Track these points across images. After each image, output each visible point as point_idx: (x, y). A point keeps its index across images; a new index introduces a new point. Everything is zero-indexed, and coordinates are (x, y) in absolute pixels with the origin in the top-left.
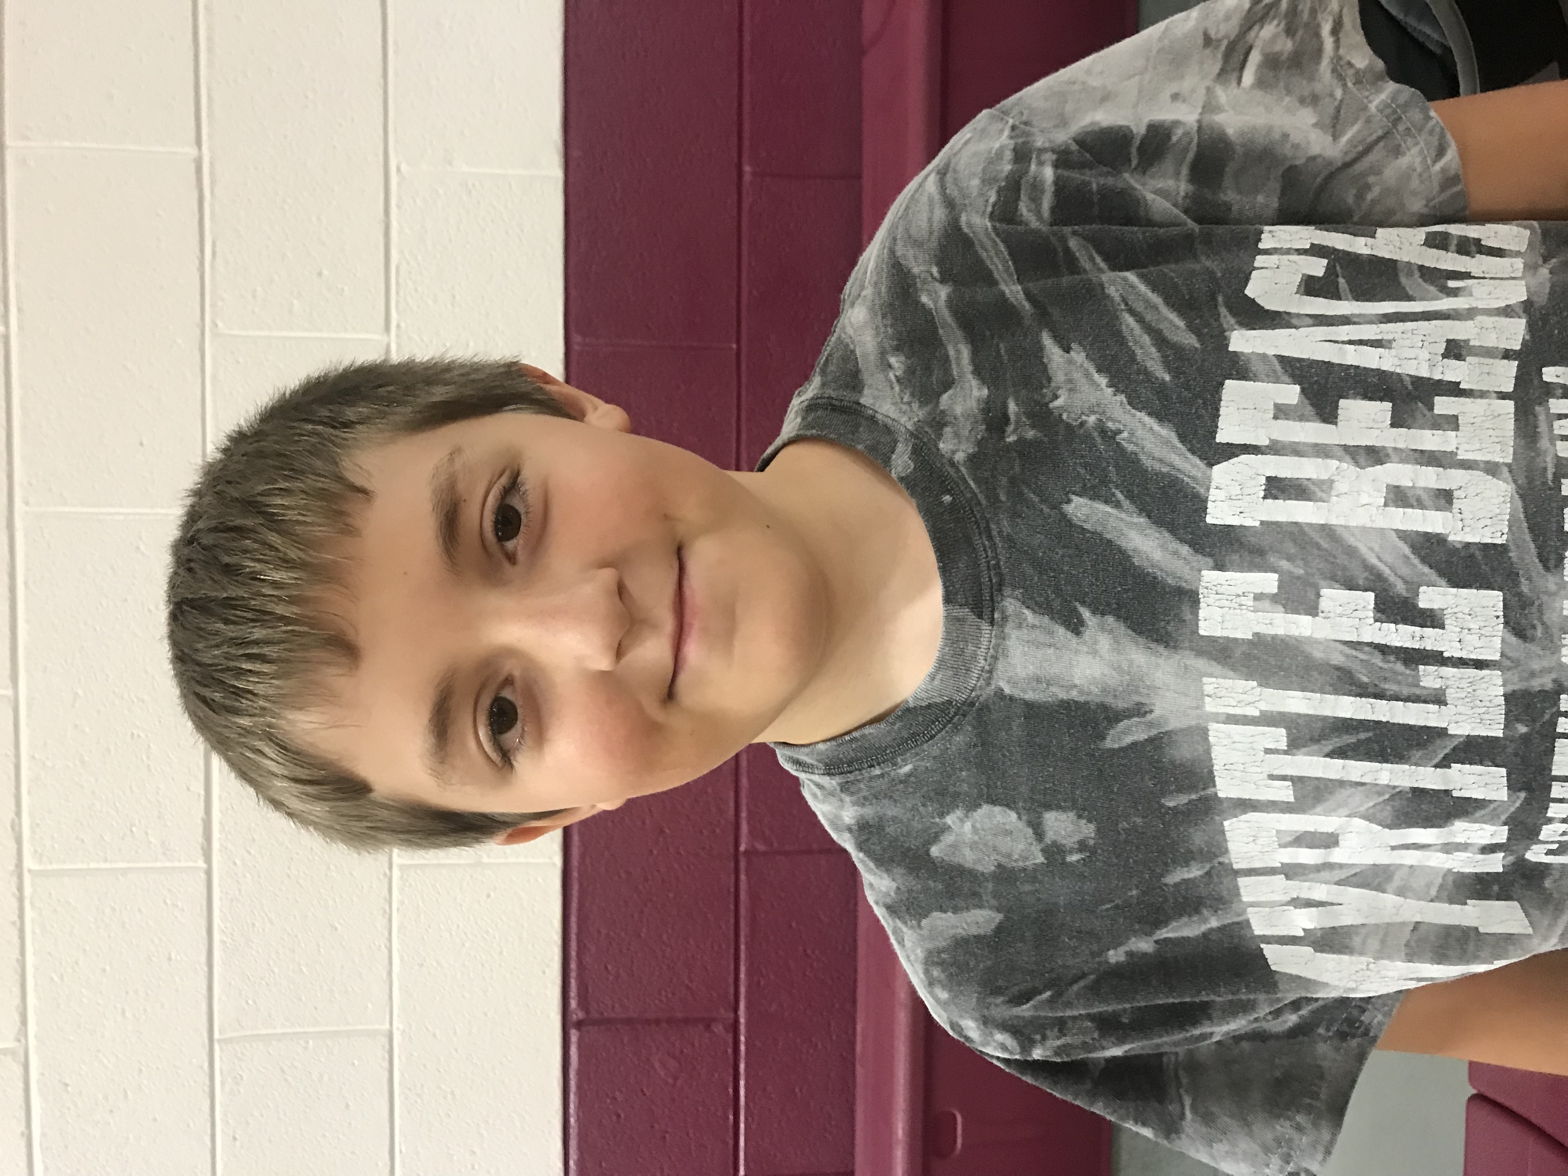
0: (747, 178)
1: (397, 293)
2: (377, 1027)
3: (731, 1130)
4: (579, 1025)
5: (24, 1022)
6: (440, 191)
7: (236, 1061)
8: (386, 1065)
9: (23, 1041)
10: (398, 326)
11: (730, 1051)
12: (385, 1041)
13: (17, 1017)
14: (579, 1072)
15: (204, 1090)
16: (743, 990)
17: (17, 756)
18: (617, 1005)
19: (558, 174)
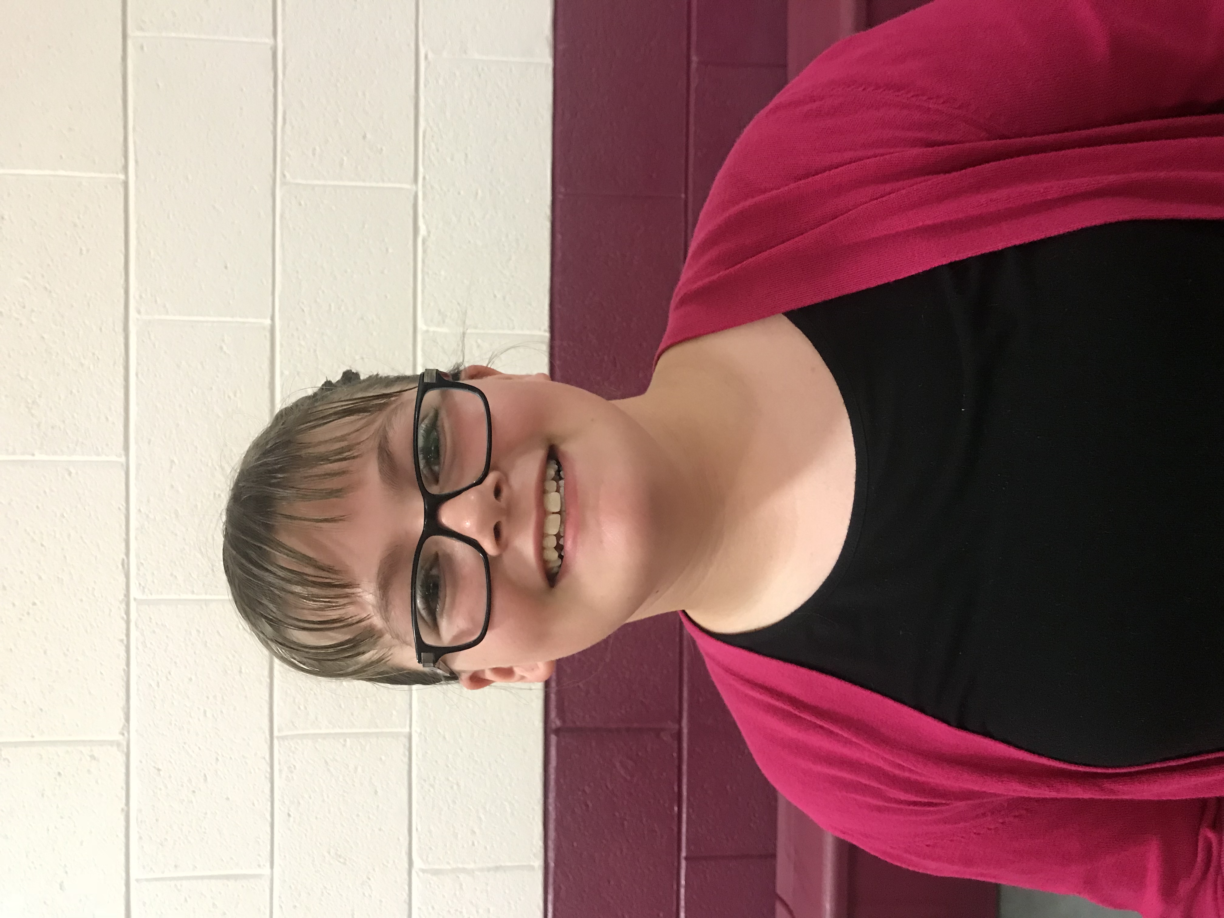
0: (694, 66)
1: (424, 153)
2: (400, 730)
3: (676, 819)
4: (557, 731)
5: (127, 719)
6: (458, 74)
7: (291, 754)
8: (406, 760)
9: (126, 734)
10: (424, 178)
11: (675, 755)
12: (405, 741)
13: (122, 715)
14: (557, 768)
15: (266, 777)
16: (685, 706)
17: (128, 509)
18: (587, 716)
19: (548, 61)
